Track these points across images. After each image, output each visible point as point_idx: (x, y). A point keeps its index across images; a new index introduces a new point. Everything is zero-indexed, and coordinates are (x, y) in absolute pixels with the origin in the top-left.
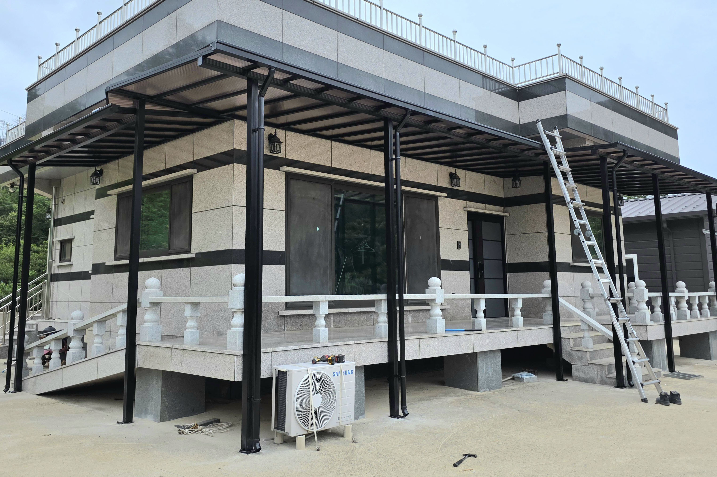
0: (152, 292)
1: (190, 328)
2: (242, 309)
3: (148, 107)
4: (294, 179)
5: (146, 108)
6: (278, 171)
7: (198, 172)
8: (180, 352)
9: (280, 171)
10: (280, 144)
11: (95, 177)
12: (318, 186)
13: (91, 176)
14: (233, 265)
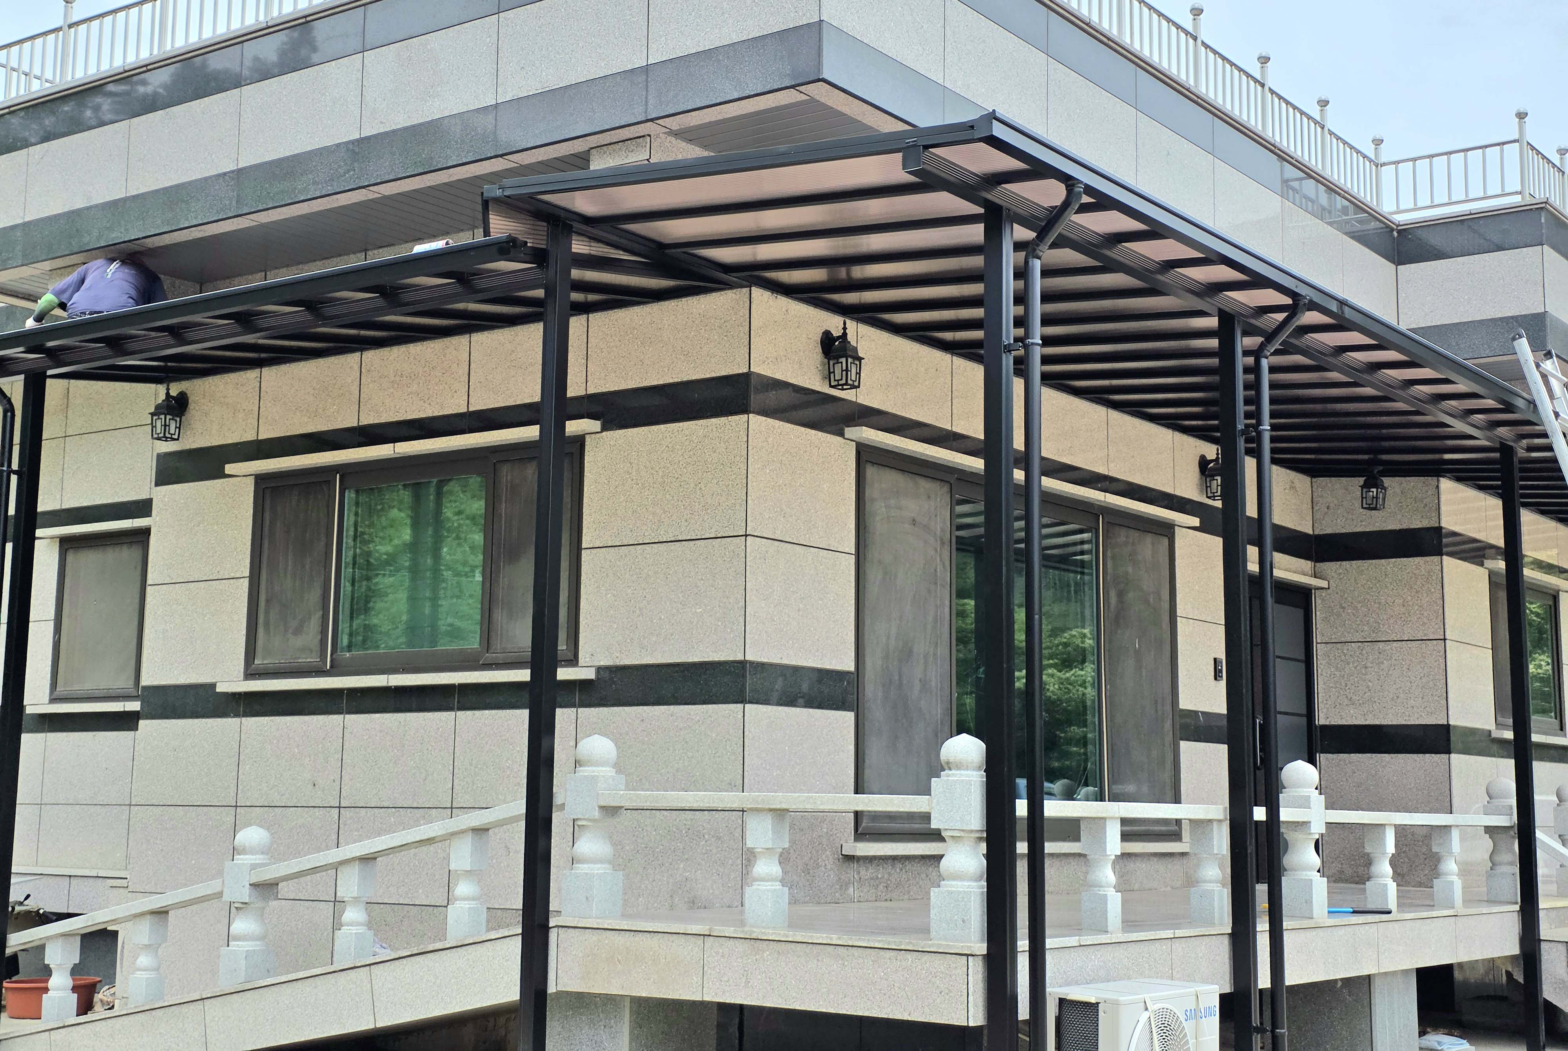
0: (603, 776)
1: (768, 881)
2: (982, 831)
3: (579, 246)
4: (873, 463)
5: (573, 250)
6: (839, 439)
7: (604, 428)
8: (741, 946)
9: (844, 438)
10: (858, 363)
11: (168, 417)
12: (925, 485)
13: (153, 414)
14: (748, 706)
